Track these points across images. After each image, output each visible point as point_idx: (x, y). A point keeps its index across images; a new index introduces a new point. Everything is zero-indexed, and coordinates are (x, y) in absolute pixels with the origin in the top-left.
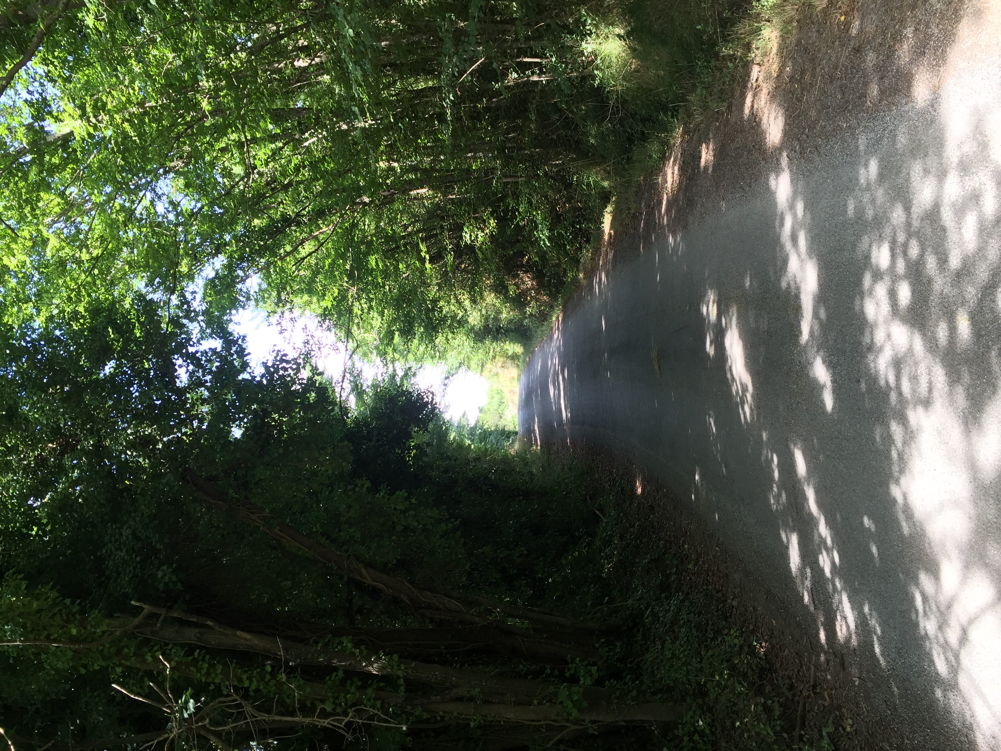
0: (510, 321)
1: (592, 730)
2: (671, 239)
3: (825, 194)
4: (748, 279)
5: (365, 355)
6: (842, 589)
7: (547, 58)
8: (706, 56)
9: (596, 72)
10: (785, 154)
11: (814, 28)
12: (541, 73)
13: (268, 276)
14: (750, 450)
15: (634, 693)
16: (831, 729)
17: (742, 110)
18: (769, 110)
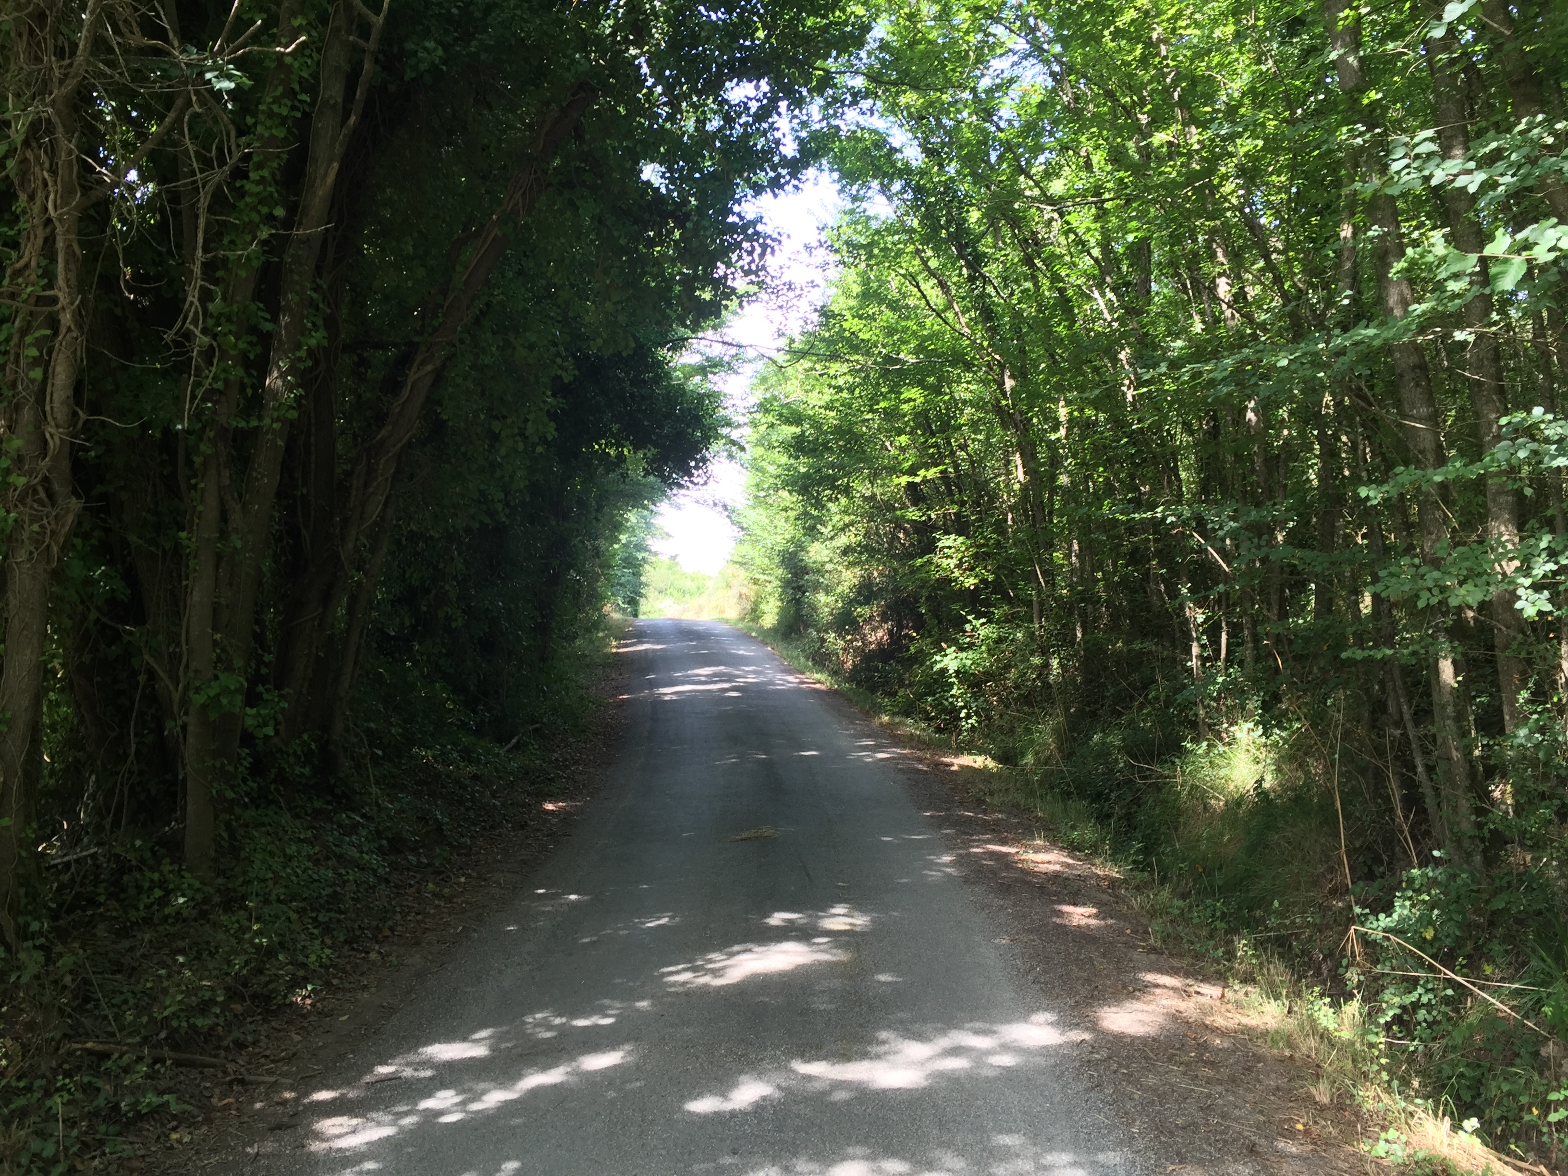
0: (814, 609)
1: (171, 727)
2: (946, 859)
3: (1027, 1100)
4: (890, 979)
5: (764, 380)
6: (401, 1127)
7: (1227, 669)
8: (1231, 915)
9: (1205, 744)
10: (1087, 1036)
11: (1282, 1082)
12: (1203, 659)
13: (890, 230)
14: (618, 981)
15: (230, 795)
16: (174, 1108)
17: (1150, 970)
18: (1153, 1012)
